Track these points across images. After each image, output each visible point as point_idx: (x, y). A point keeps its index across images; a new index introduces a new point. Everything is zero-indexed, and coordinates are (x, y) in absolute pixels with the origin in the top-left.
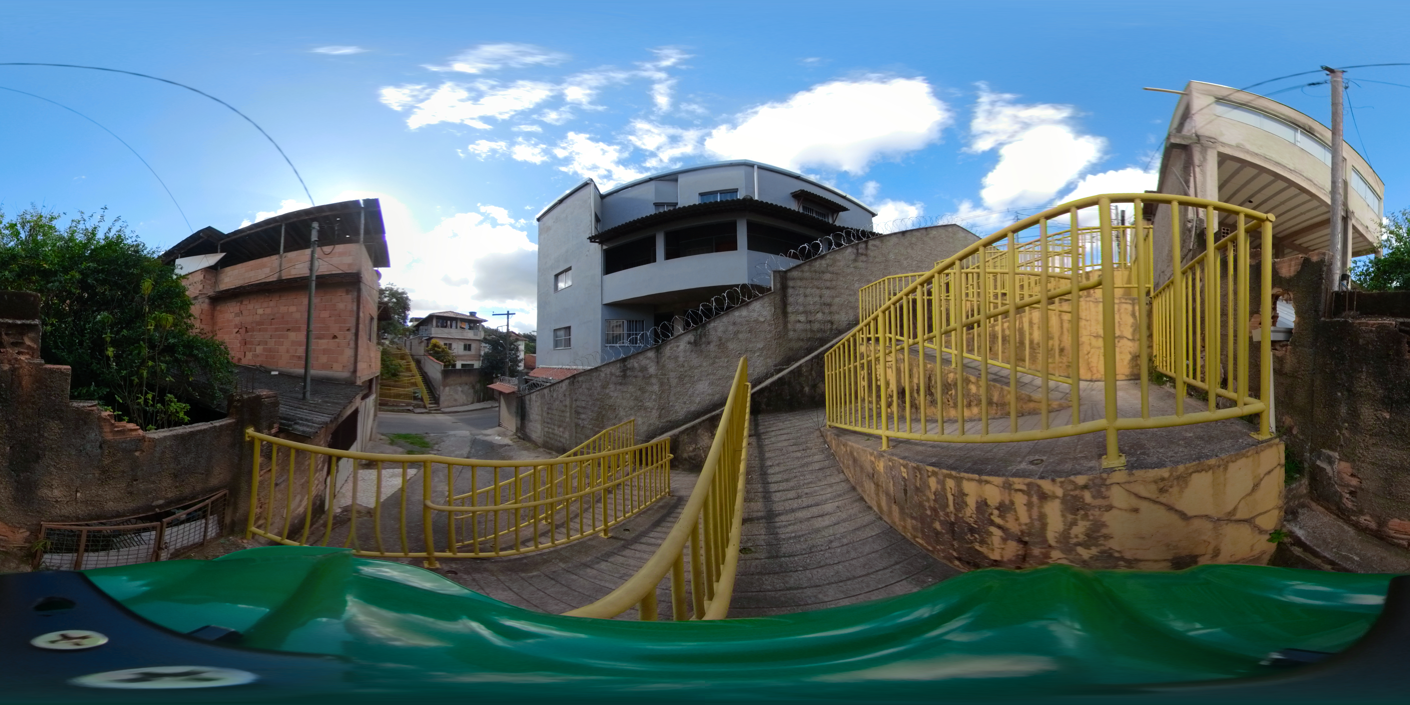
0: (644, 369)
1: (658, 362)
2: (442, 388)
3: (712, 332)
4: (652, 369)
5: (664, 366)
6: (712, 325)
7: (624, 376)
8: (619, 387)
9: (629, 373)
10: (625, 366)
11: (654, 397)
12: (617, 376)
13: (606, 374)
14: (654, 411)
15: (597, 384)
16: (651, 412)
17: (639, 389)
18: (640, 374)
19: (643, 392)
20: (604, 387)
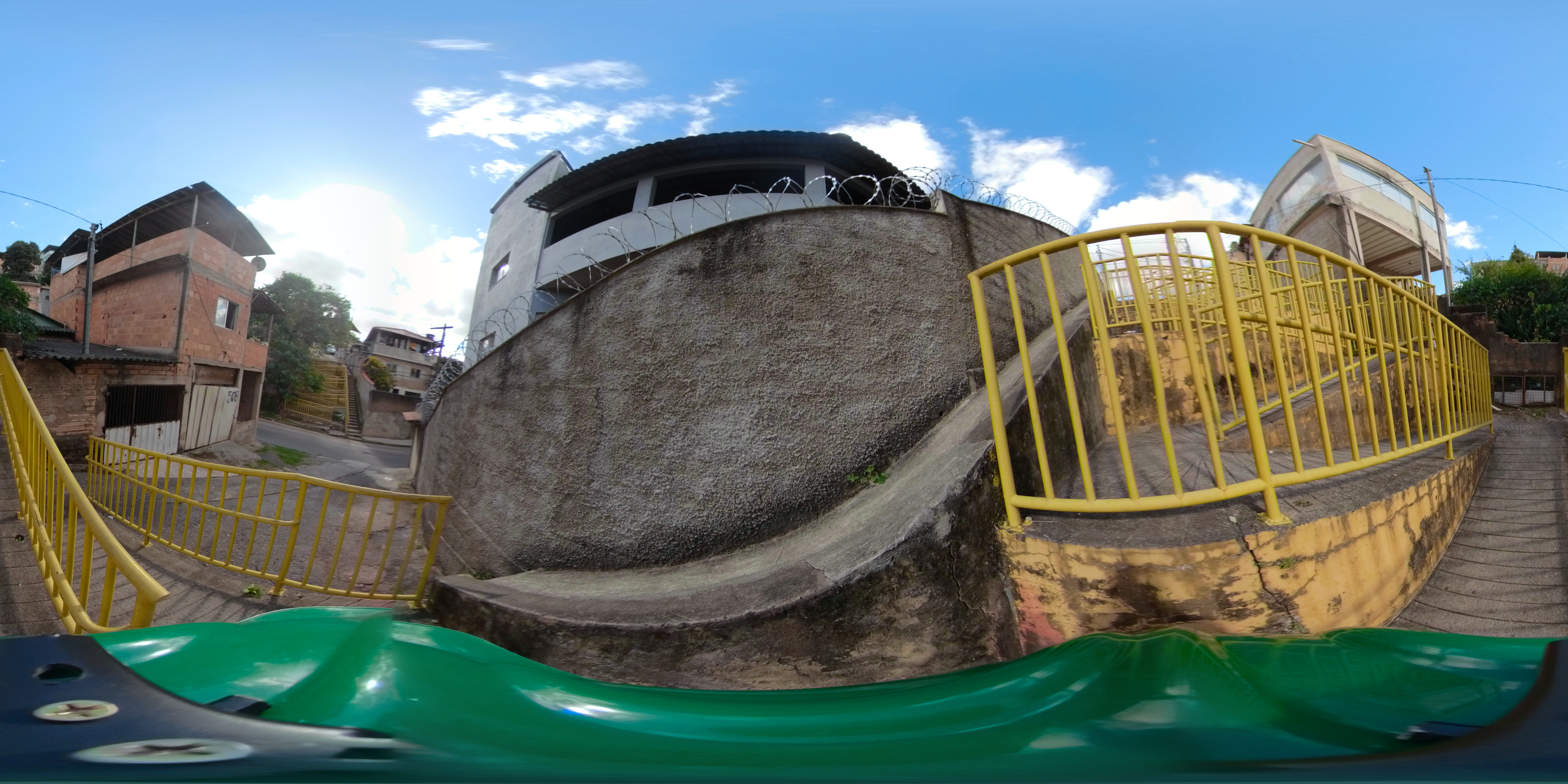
0: (539, 365)
1: (576, 341)
2: (367, 412)
4: (559, 364)
7: (503, 388)
8: (492, 414)
9: (512, 379)
10: (507, 361)
11: (551, 451)
12: (492, 388)
13: (478, 384)
14: (546, 496)
15: (465, 406)
16: (538, 495)
17: (524, 424)
18: (531, 380)
19: (531, 433)
20: (472, 413)
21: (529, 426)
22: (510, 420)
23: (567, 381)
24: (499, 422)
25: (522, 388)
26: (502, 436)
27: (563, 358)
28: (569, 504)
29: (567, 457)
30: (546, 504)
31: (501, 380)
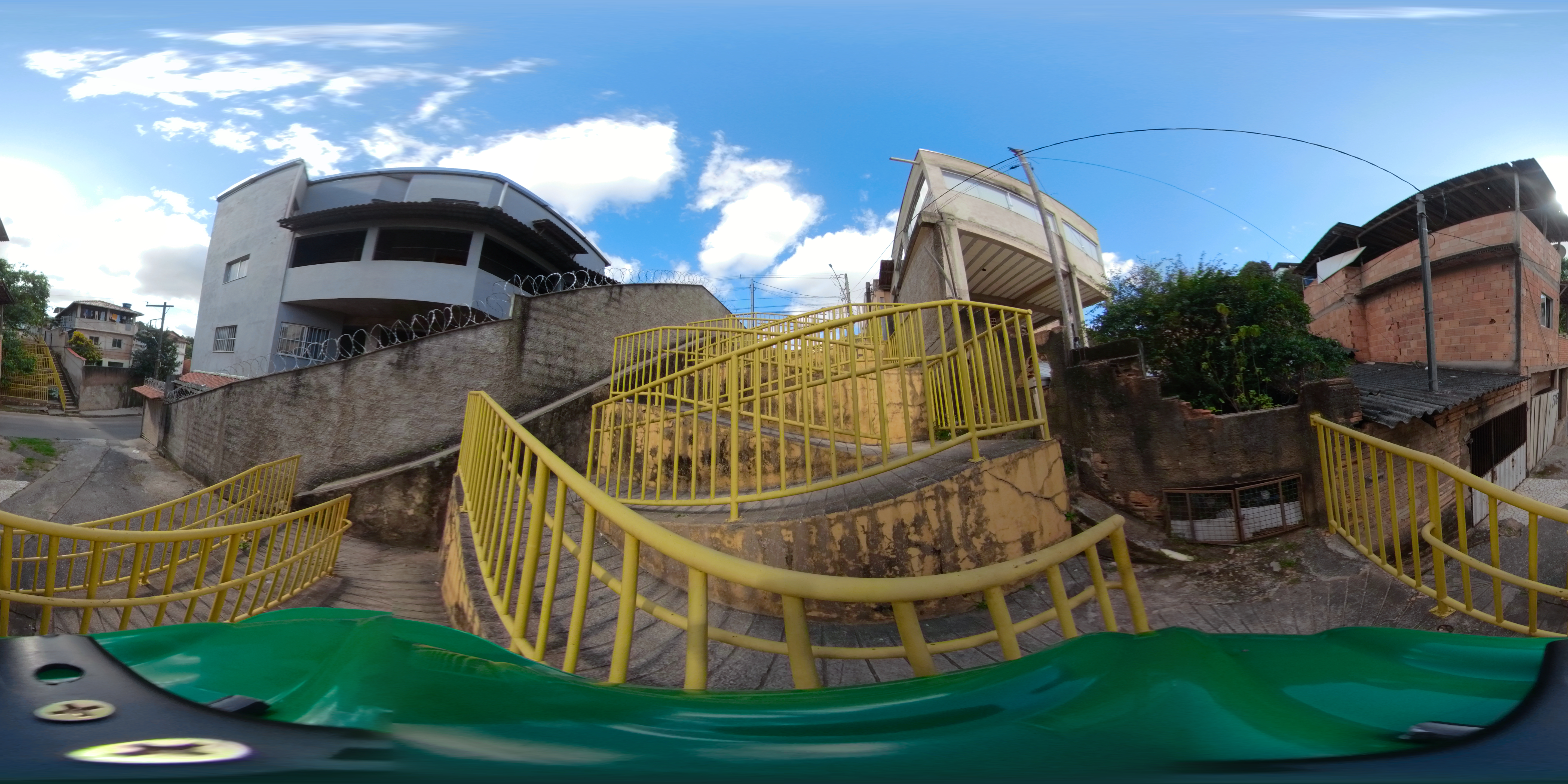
0: (322, 389)
1: (343, 383)
2: (82, 387)
3: (424, 355)
4: (334, 391)
5: (350, 389)
6: (426, 344)
7: (295, 395)
8: (285, 408)
9: (302, 391)
10: (298, 380)
11: (330, 429)
12: (285, 393)
13: (271, 388)
14: (327, 448)
15: (258, 400)
16: (323, 448)
17: (312, 415)
18: (316, 395)
19: (317, 420)
20: (266, 405)
21: (316, 417)
22: (301, 412)
23: (338, 400)
24: (294, 413)
25: (310, 398)
26: (297, 421)
27: (336, 389)
28: (340, 451)
29: (338, 431)
30: (328, 452)
31: (293, 390)
